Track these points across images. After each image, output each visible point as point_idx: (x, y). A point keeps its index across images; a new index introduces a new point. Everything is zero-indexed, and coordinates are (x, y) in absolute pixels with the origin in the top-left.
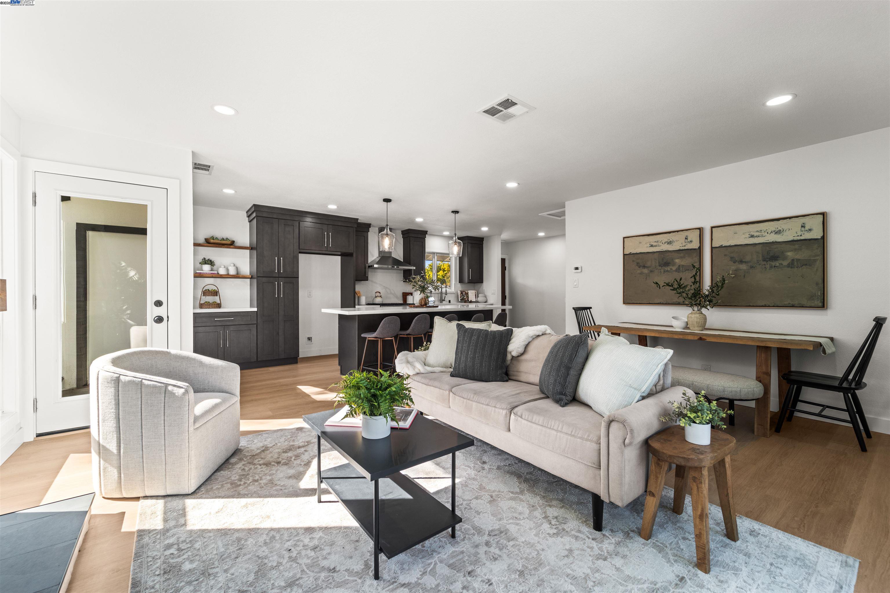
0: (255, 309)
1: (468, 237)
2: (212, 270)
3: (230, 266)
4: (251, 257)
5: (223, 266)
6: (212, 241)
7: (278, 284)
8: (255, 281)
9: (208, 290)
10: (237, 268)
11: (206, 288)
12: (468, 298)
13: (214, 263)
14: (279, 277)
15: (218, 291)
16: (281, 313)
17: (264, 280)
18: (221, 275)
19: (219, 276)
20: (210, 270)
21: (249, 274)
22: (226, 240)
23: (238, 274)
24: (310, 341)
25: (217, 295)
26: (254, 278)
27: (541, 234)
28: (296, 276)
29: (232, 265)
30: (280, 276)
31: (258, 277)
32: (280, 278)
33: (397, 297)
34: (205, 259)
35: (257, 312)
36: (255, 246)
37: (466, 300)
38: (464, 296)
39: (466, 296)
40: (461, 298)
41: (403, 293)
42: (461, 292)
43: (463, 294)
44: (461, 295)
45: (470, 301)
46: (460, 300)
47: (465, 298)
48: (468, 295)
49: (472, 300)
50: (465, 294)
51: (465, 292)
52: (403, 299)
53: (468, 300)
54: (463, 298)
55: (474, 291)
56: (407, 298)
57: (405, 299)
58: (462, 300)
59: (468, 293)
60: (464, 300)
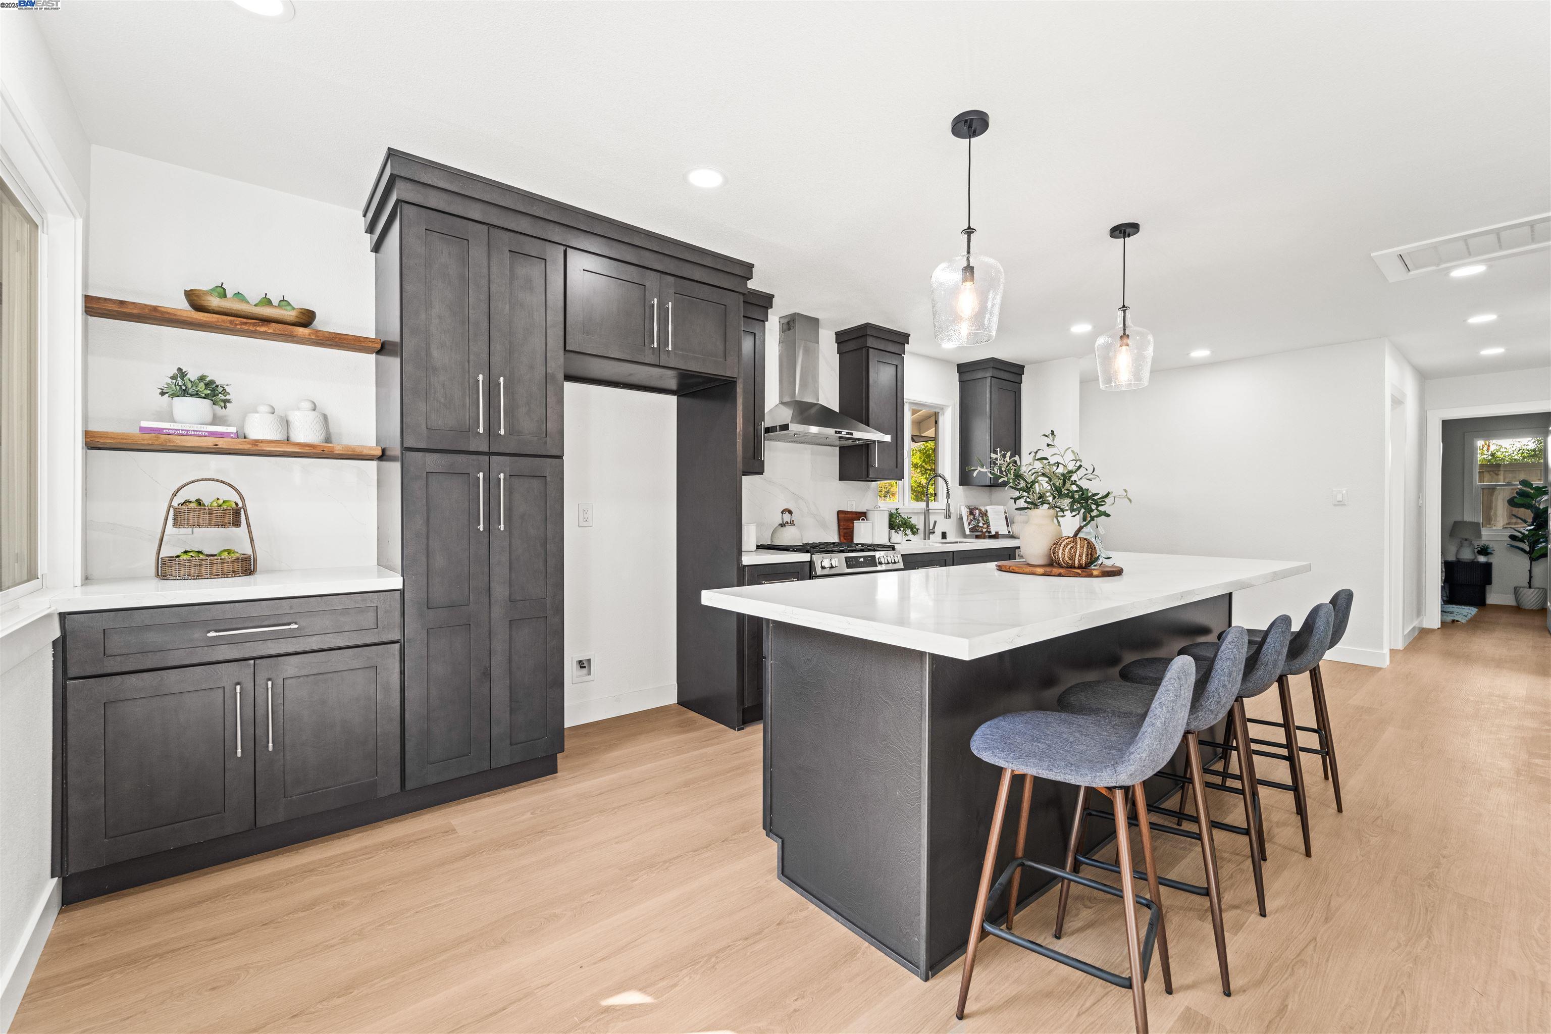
0: (396, 582)
1: (993, 360)
2: (216, 420)
3: (299, 409)
4: (380, 381)
5: (264, 409)
6: (215, 302)
7: (488, 480)
8: (394, 469)
9: (199, 502)
10: (325, 417)
11: (190, 494)
12: (988, 526)
13: (225, 392)
14: (490, 454)
15: (244, 507)
16: (500, 591)
17: (432, 461)
18: (256, 442)
19: (247, 447)
20: (209, 418)
21: (373, 443)
22: (279, 306)
23: (328, 440)
24: (584, 671)
25: (237, 524)
26: (392, 459)
27: (1200, 354)
28: (555, 452)
29: (308, 405)
30: (494, 450)
31: (406, 449)
32: (494, 458)
33: (823, 525)
34: (182, 373)
35: (402, 592)
36: (394, 335)
37: (984, 530)
38: (978, 520)
39: (983, 520)
40: (971, 526)
41: (839, 512)
42: (968, 510)
43: (974, 516)
44: (969, 518)
45: (995, 533)
46: (968, 532)
47: (981, 525)
48: (988, 517)
49: (998, 532)
50: (979, 514)
51: (980, 510)
52: (841, 531)
53: (990, 532)
54: (975, 526)
55: (1001, 508)
56: (853, 526)
57: (845, 531)
58: (973, 532)
59: (987, 511)
60: (977, 531)
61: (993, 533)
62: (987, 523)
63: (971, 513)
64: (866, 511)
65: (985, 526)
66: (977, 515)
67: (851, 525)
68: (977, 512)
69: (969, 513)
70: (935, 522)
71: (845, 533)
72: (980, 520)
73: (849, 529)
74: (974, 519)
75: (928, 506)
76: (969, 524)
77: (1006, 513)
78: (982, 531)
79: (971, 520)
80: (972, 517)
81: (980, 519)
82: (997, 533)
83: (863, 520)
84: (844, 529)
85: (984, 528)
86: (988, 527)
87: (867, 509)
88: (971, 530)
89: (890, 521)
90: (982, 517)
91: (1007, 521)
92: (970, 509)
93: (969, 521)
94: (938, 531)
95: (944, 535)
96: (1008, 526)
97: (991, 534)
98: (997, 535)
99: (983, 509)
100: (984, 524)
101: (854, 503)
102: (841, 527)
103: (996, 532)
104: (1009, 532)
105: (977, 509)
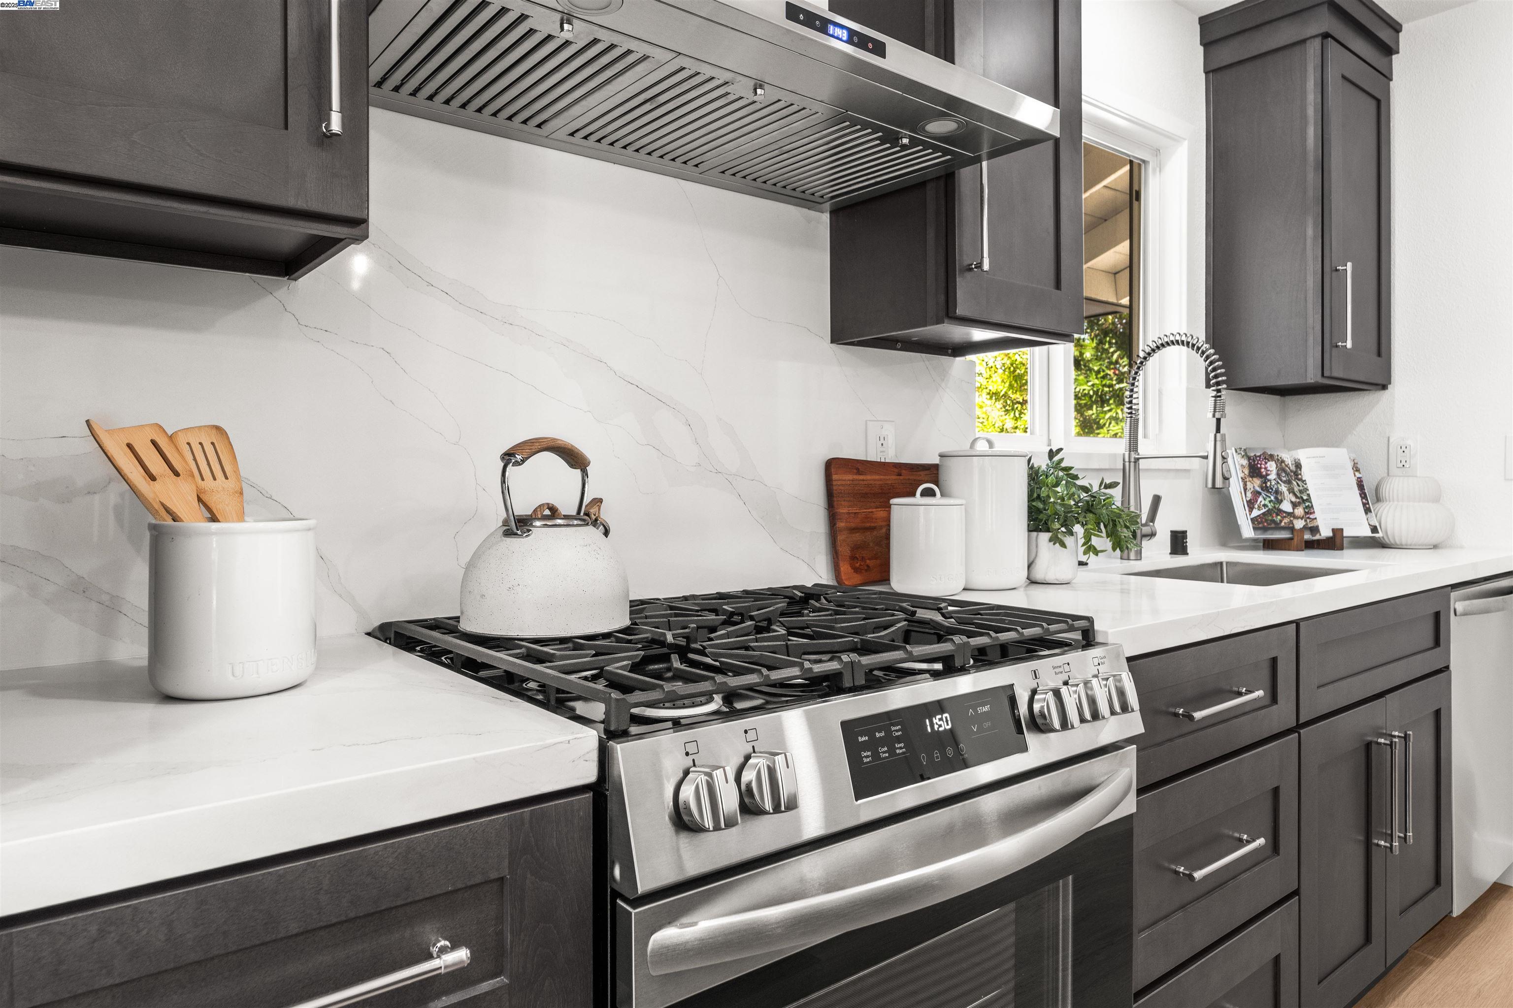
12: (1310, 511)
37: (1299, 524)
38: (1277, 492)
39: (1291, 491)
40: (1256, 513)
41: (832, 466)
42: (1245, 462)
43: (1264, 478)
44: (1249, 485)
45: (1330, 534)
46: (1248, 531)
47: (1286, 506)
48: (1303, 481)
49: (1342, 530)
50: (1278, 475)
51: (1280, 462)
52: (840, 538)
53: (1315, 530)
54: (1269, 512)
55: (1340, 456)
56: (888, 520)
57: (858, 537)
58: (1265, 529)
59: (1298, 466)
60: (1278, 527)
61: (1325, 532)
62: (1304, 501)
63: (1254, 470)
64: (936, 460)
65: (1299, 511)
66: (1273, 476)
67: (881, 514)
68: (1272, 466)
69: (1247, 471)
70: (1157, 500)
71: (856, 548)
72: (1282, 493)
73: (873, 528)
74: (1266, 488)
75: (1133, 445)
76: (1251, 505)
77: (1358, 470)
78: (1292, 529)
79: (1257, 494)
80: (1257, 482)
81: (1283, 488)
82: (1338, 532)
83: (929, 493)
84: (853, 530)
85: (1297, 518)
86: (1306, 513)
87: (944, 449)
88: (1258, 524)
89: (1033, 496)
90: (1288, 482)
91: (1363, 495)
92: (1249, 458)
93: (1249, 495)
94: (1164, 526)
95: (1179, 544)
96: (1367, 510)
97: (1317, 537)
98: (1338, 541)
99: (1288, 458)
100: (1295, 505)
101: (889, 431)
102: (841, 524)
103: (1334, 531)
104: (1374, 529)
105: (1271, 457)
